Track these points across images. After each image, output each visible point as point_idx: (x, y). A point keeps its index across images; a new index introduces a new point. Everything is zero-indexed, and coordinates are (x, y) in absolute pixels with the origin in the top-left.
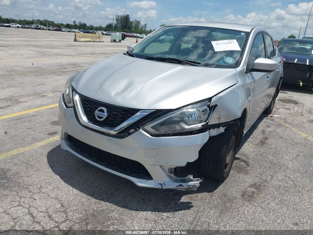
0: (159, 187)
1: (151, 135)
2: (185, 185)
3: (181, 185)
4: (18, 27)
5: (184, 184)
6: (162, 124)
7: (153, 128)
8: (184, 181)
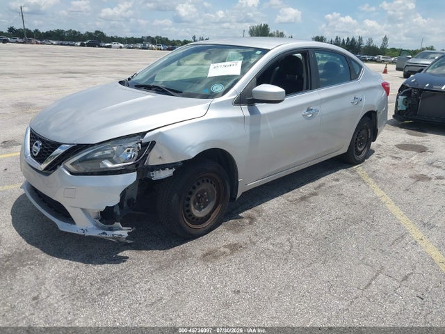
0: (81, 232)
1: (71, 173)
2: (109, 234)
3: (104, 233)
4: (121, 47)
5: (108, 232)
6: (81, 161)
7: (72, 164)
8: (111, 229)
